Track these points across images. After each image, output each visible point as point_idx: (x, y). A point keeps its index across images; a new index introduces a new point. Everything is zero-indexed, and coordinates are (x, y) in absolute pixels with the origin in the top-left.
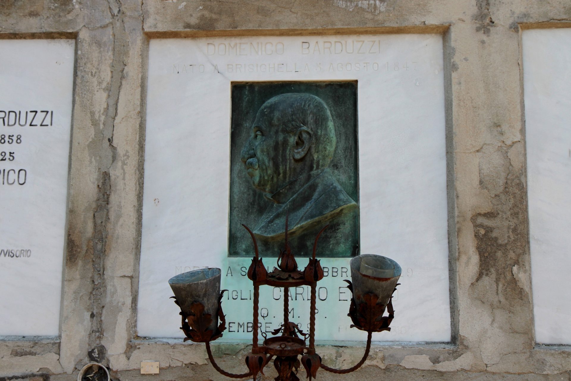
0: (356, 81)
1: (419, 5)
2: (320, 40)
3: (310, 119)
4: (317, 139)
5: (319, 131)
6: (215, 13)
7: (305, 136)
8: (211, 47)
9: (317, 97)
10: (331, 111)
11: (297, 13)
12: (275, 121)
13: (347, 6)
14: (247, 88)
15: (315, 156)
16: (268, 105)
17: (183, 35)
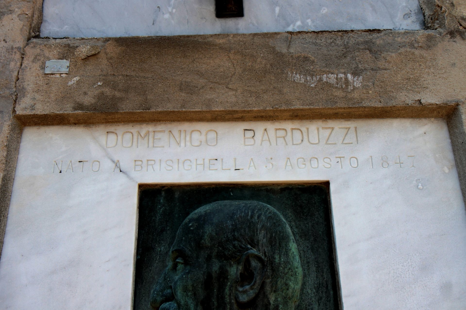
0: (327, 184)
1: (409, 79)
2: (271, 126)
3: (262, 236)
4: (273, 270)
5: (277, 257)
6: (119, 90)
7: (254, 263)
8: (112, 137)
9: (269, 206)
10: (291, 228)
11: (236, 90)
12: (206, 241)
13: (306, 81)
14: (163, 193)
15: (272, 298)
16: (195, 216)
17: (72, 120)
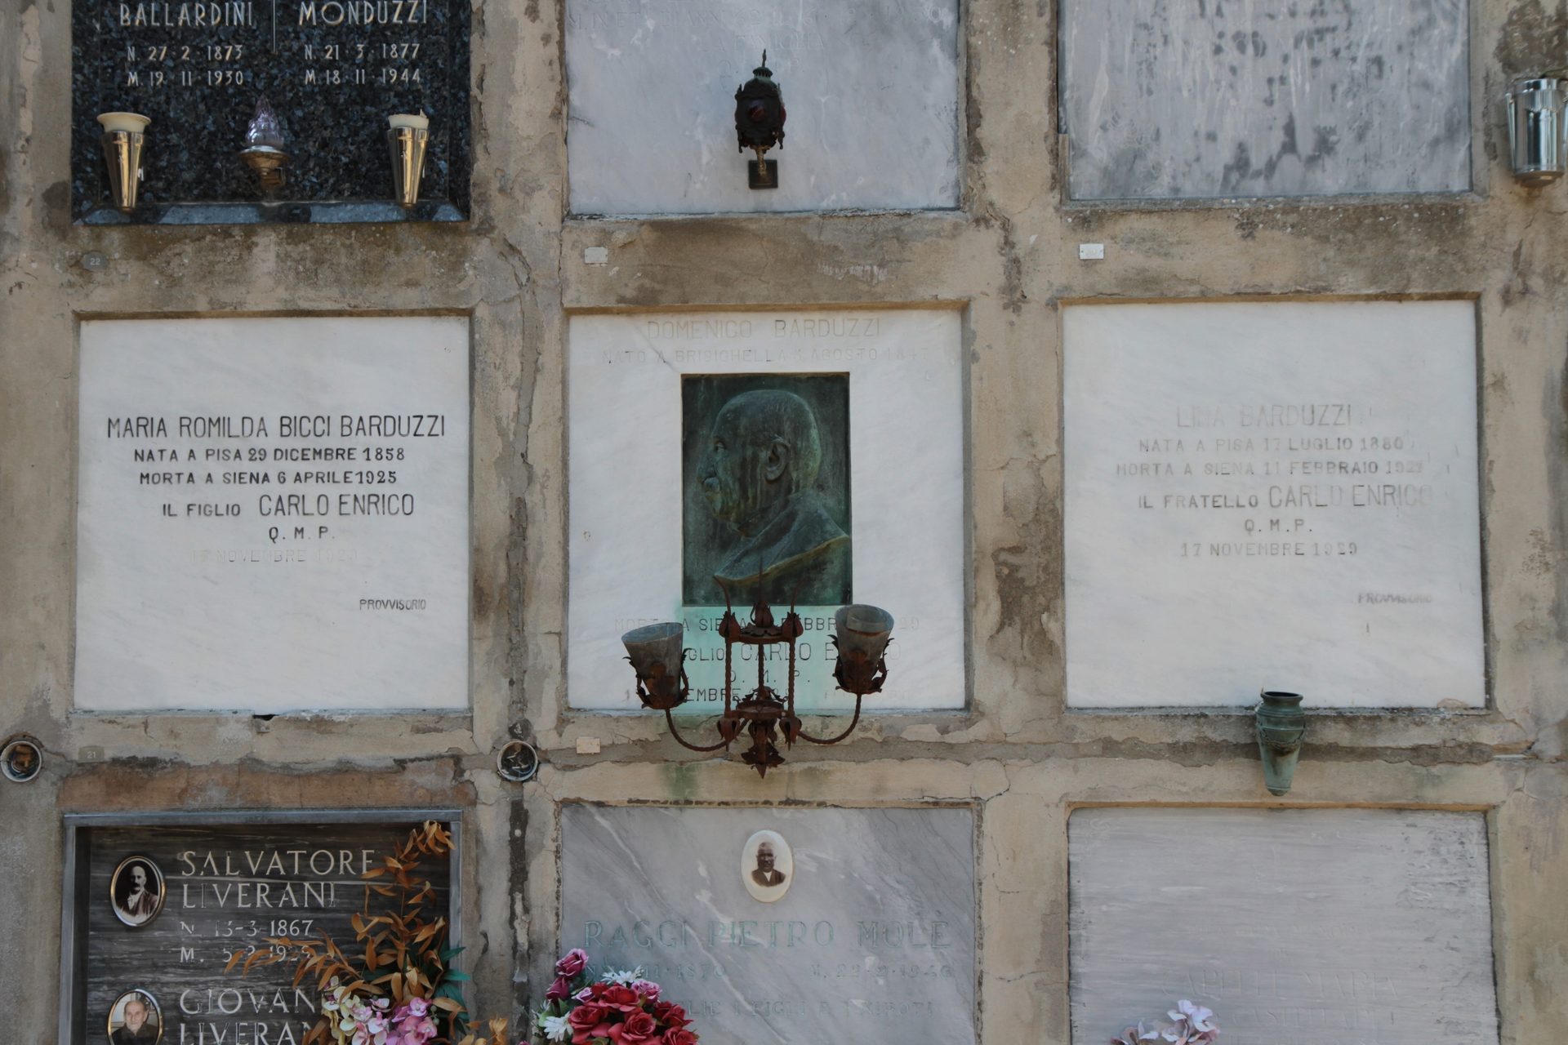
0: (848, 374)
1: (929, 272)
2: (800, 317)
3: (787, 427)
4: (796, 454)
5: (799, 443)
6: (658, 282)
7: (780, 449)
8: (654, 327)
9: (796, 396)
11: (768, 283)
12: (742, 431)
13: (834, 273)
14: (703, 382)
15: (794, 476)
16: (732, 407)
17: (615, 311)
